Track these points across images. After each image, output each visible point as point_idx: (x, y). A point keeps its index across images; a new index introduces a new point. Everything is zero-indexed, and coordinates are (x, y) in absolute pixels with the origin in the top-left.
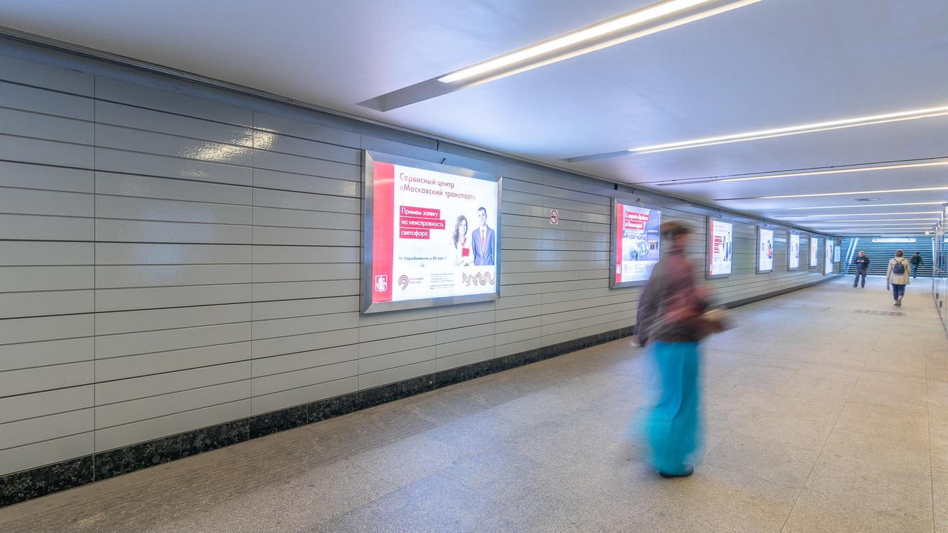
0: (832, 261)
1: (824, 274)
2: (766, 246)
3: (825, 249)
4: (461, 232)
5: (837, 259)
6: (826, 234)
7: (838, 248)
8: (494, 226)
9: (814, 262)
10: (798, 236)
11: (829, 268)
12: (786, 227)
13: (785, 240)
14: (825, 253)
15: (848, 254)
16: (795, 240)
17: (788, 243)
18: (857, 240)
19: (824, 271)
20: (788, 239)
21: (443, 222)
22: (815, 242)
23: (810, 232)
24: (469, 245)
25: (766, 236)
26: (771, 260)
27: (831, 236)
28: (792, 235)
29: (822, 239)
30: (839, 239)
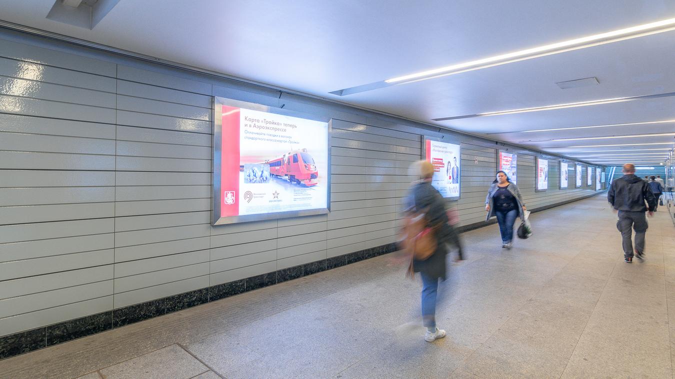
0: (600, 181)
1: (595, 190)
2: (564, 173)
3: (595, 174)
4: (449, 169)
5: (603, 181)
6: (596, 165)
7: (603, 173)
8: (459, 166)
9: (590, 183)
10: (581, 166)
11: (598, 186)
12: (574, 161)
13: (573, 169)
14: (596, 176)
15: (609, 177)
16: (579, 168)
17: (575, 170)
18: (615, 168)
19: (596, 188)
20: (575, 168)
21: (443, 164)
22: (590, 169)
23: (586, 164)
24: (451, 175)
25: (565, 167)
26: (567, 181)
27: (599, 166)
28: (577, 166)
29: (593, 168)
30: (604, 167)
